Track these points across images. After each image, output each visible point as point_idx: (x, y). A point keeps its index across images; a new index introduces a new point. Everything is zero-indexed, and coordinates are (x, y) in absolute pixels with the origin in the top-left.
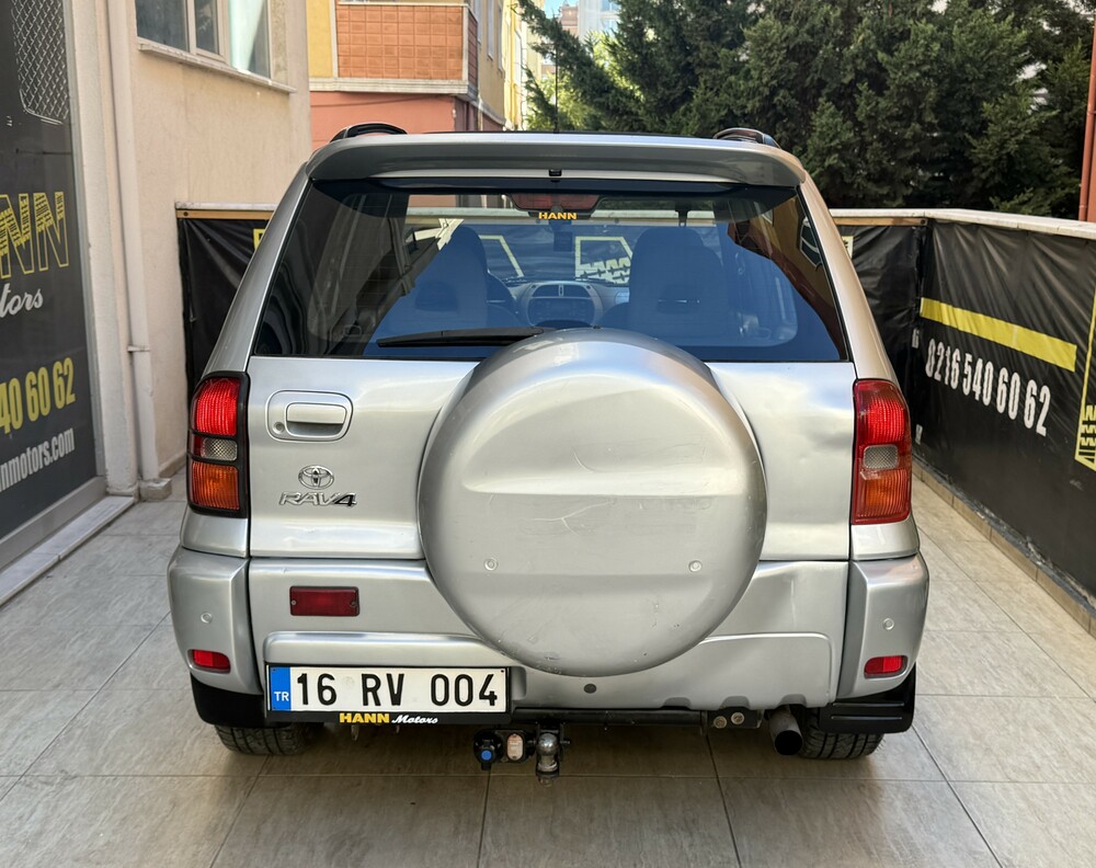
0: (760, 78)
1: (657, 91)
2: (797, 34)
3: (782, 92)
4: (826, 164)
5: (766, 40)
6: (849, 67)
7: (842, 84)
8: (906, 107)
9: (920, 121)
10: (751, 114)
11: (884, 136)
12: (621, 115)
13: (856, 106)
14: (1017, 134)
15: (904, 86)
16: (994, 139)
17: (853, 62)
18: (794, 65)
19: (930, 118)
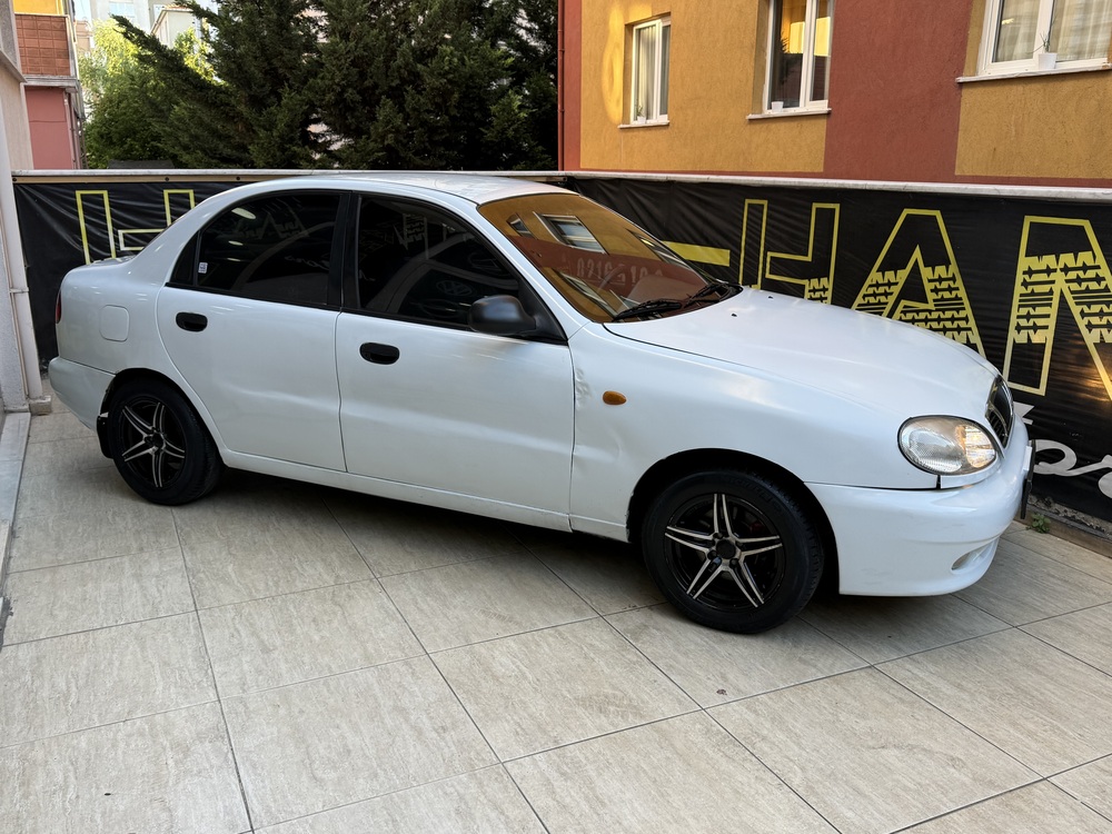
0: (332, 79)
1: (250, 88)
2: (356, 47)
3: (350, 90)
4: (386, 143)
5: (334, 52)
6: (396, 74)
7: (390, 87)
8: (436, 104)
9: (447, 114)
10: (327, 107)
11: (424, 123)
12: (218, 107)
13: (405, 101)
14: (513, 123)
15: (436, 89)
16: (498, 128)
17: (398, 71)
18: (354, 70)
19: (454, 112)
